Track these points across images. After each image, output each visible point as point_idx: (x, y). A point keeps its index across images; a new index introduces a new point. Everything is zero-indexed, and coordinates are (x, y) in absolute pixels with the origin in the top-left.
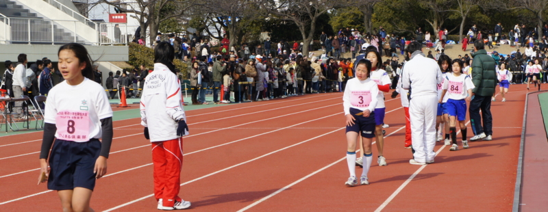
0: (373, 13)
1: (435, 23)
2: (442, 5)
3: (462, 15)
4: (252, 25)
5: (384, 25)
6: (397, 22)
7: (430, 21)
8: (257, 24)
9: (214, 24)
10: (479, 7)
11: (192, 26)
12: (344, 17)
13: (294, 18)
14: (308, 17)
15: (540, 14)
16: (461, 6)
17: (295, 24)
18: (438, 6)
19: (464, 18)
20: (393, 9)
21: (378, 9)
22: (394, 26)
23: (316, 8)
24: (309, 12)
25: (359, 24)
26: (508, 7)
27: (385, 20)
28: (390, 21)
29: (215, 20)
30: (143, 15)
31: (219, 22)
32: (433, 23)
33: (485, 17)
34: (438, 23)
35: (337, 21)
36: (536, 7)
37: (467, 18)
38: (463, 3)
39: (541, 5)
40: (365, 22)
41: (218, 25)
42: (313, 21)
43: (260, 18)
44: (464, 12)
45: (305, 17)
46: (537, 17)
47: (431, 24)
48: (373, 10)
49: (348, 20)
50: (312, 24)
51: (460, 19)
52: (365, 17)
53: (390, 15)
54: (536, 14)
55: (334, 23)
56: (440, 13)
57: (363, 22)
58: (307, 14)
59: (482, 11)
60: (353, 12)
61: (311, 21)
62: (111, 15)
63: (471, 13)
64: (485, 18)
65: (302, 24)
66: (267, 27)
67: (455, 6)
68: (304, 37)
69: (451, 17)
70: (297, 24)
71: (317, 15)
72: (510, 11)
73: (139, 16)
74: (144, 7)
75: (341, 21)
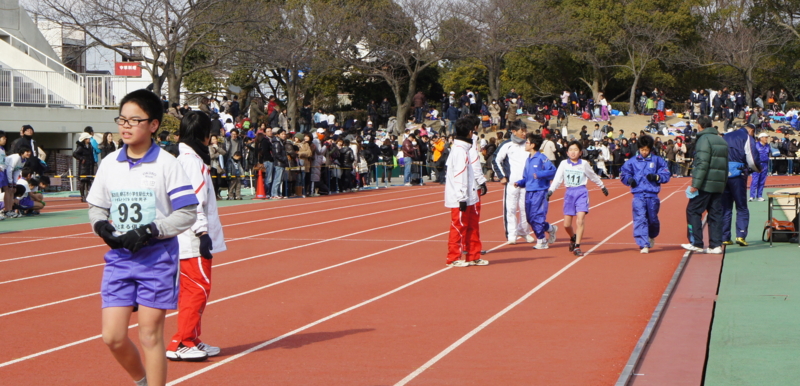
0: (503, 67)
1: (595, 84)
2: (605, 58)
3: (634, 73)
4: (323, 83)
5: (519, 85)
6: (539, 82)
7: (588, 81)
8: (331, 80)
9: (267, 80)
10: (660, 63)
11: (234, 83)
12: (462, 73)
13: (384, 74)
14: (405, 72)
15: (749, 75)
16: (632, 59)
17: (386, 83)
18: (599, 60)
19: (637, 78)
20: (534, 63)
21: (512, 62)
22: (534, 87)
23: (418, 59)
24: (407, 64)
25: (483, 83)
26: (702, 62)
27: (521, 79)
28: (529, 79)
29: (270, 74)
30: (156, 64)
31: (275, 77)
32: (592, 84)
33: (667, 77)
34: (600, 84)
35: (452, 78)
36: (744, 63)
37: (641, 79)
38: (636, 56)
39: (751, 60)
40: (491, 81)
41: (274, 82)
42: (412, 79)
43: (335, 72)
44: (636, 68)
45: (401, 72)
46: (745, 78)
47: (589, 85)
48: (503, 62)
49: (468, 79)
50: (411, 82)
51: (631, 79)
52: (491, 74)
53: (529, 71)
54: (743, 73)
55: (447, 81)
56: (602, 70)
57: (487, 81)
58: (403, 67)
59: (663, 68)
60: (475, 66)
61: (409, 79)
62: (117, 65)
63: (647, 70)
64: (669, 78)
65: (396, 82)
66: (347, 86)
67: (624, 59)
68: (398, 101)
69: (618, 76)
70: (389, 82)
71: (419, 69)
72: (706, 68)
73: (151, 66)
74: (159, 54)
75: (457, 79)
